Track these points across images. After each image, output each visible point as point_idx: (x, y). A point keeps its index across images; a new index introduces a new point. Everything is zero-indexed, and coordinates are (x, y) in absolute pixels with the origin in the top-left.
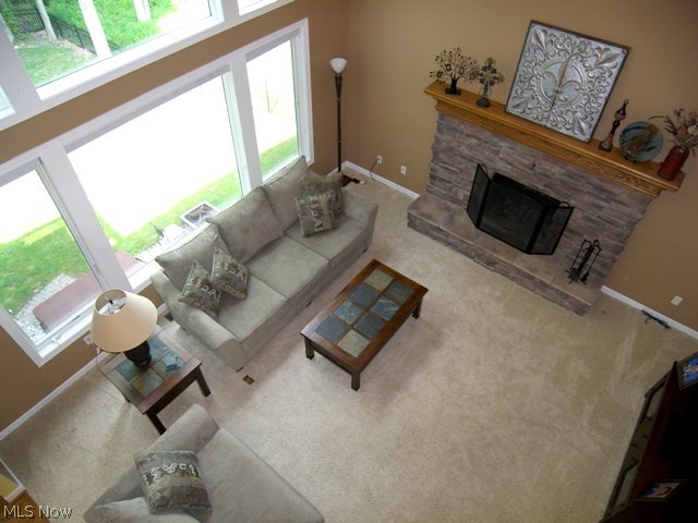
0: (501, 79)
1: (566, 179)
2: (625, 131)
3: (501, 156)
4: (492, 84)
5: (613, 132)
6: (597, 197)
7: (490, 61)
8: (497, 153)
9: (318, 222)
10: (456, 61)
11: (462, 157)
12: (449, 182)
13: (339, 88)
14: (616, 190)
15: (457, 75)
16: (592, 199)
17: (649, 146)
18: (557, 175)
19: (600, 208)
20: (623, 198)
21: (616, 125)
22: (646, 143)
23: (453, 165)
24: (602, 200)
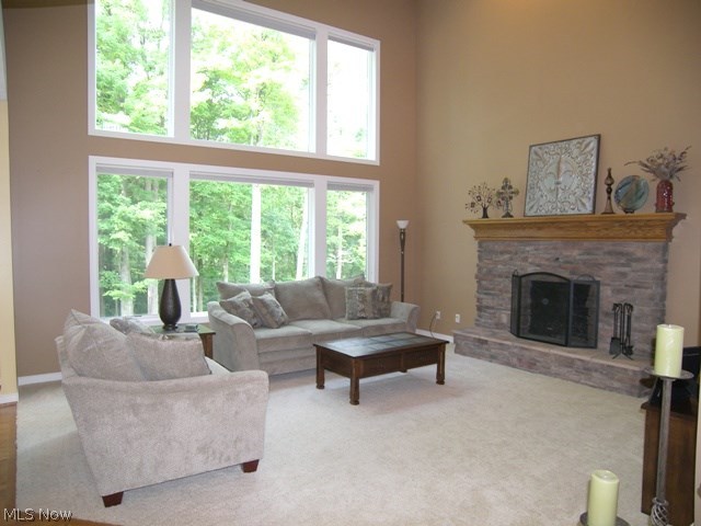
0: (517, 193)
1: (586, 257)
2: (617, 192)
3: (530, 260)
4: (511, 198)
5: (609, 198)
6: (617, 265)
7: (506, 180)
8: (525, 259)
9: (362, 306)
10: (485, 193)
11: (500, 276)
12: (493, 308)
13: (403, 242)
14: (631, 249)
15: (487, 204)
16: (614, 269)
17: (639, 194)
18: (578, 257)
19: (624, 275)
20: (639, 254)
21: (609, 191)
22: (636, 193)
23: (493, 289)
24: (623, 265)
